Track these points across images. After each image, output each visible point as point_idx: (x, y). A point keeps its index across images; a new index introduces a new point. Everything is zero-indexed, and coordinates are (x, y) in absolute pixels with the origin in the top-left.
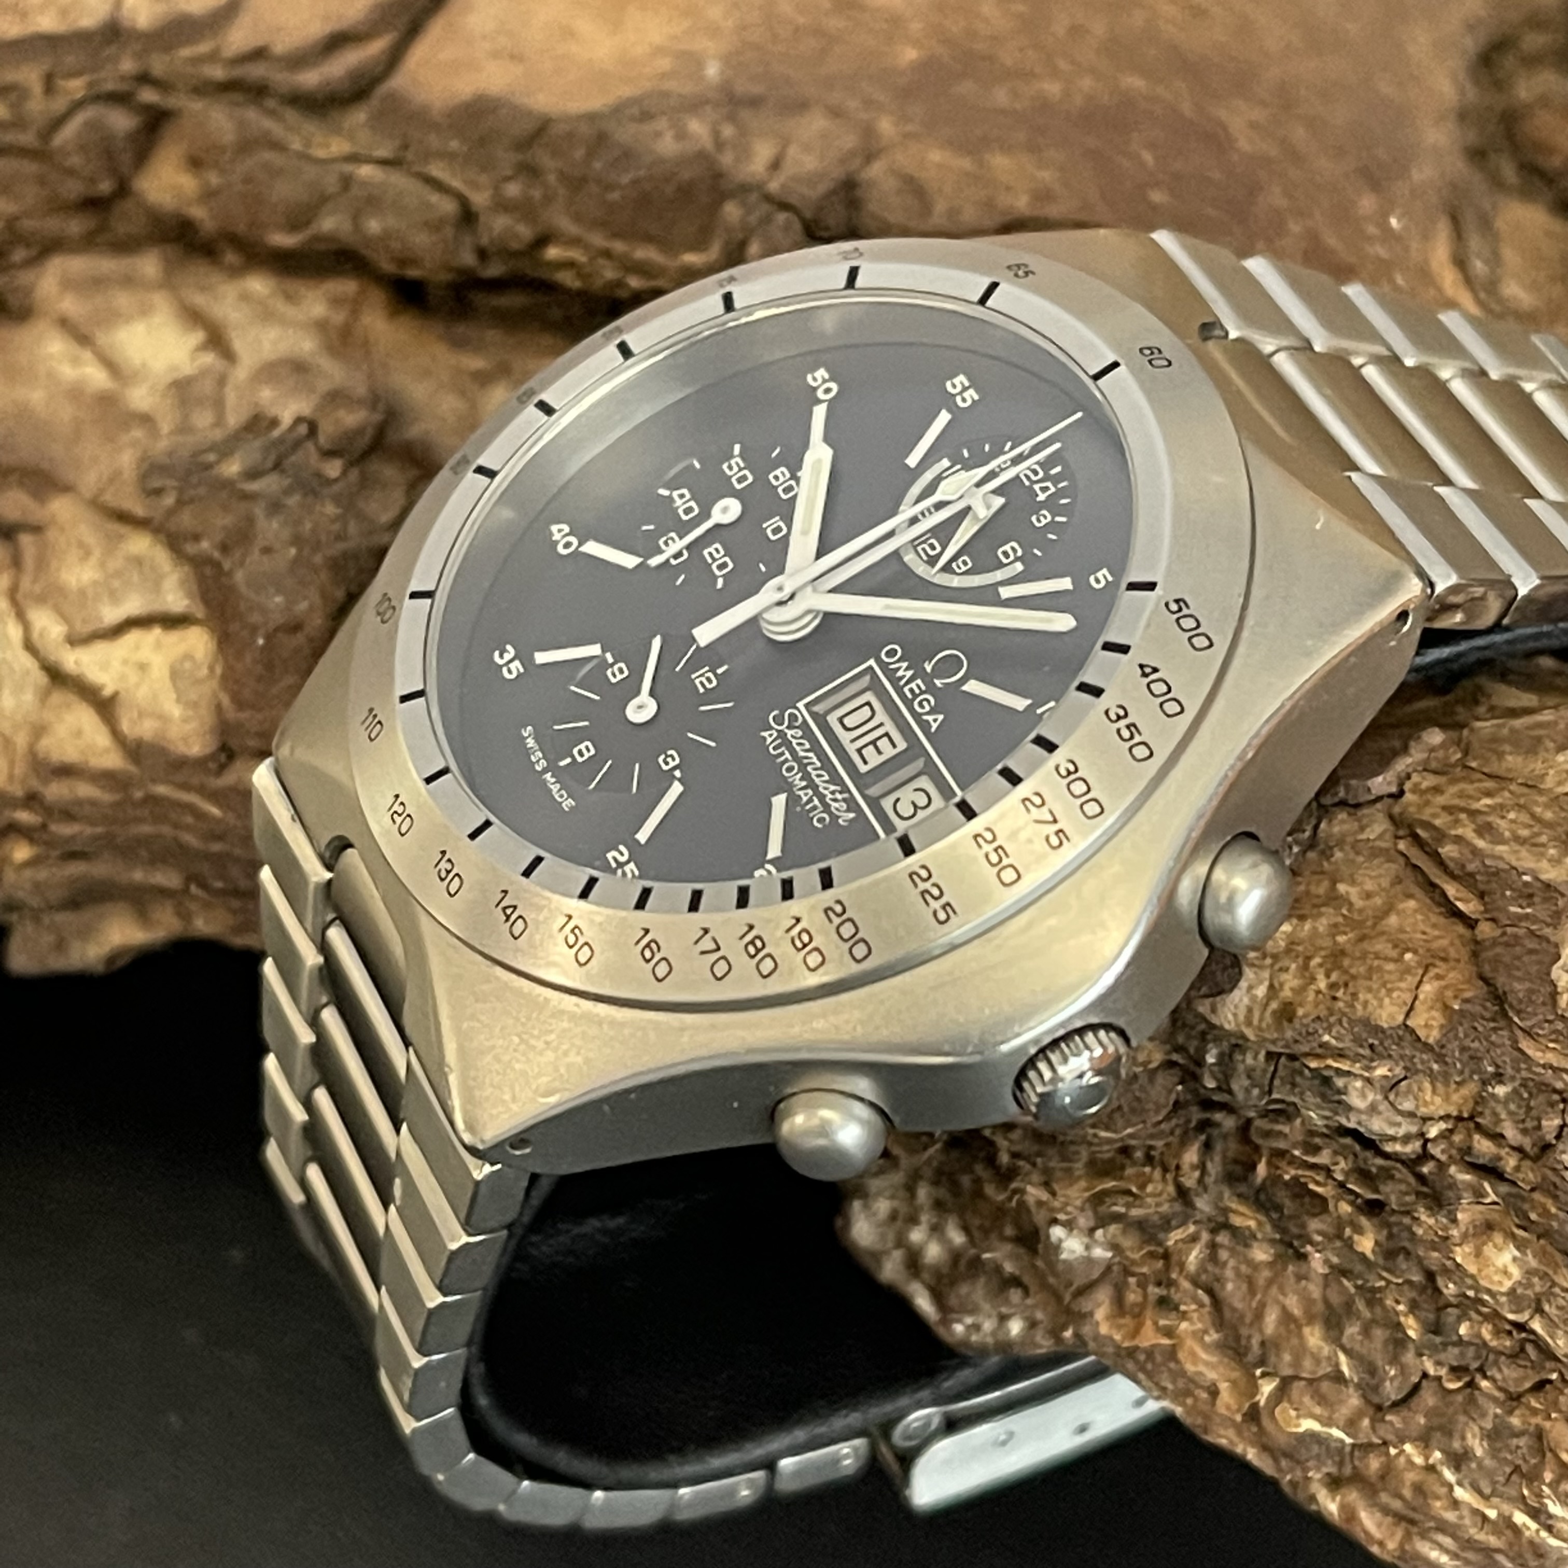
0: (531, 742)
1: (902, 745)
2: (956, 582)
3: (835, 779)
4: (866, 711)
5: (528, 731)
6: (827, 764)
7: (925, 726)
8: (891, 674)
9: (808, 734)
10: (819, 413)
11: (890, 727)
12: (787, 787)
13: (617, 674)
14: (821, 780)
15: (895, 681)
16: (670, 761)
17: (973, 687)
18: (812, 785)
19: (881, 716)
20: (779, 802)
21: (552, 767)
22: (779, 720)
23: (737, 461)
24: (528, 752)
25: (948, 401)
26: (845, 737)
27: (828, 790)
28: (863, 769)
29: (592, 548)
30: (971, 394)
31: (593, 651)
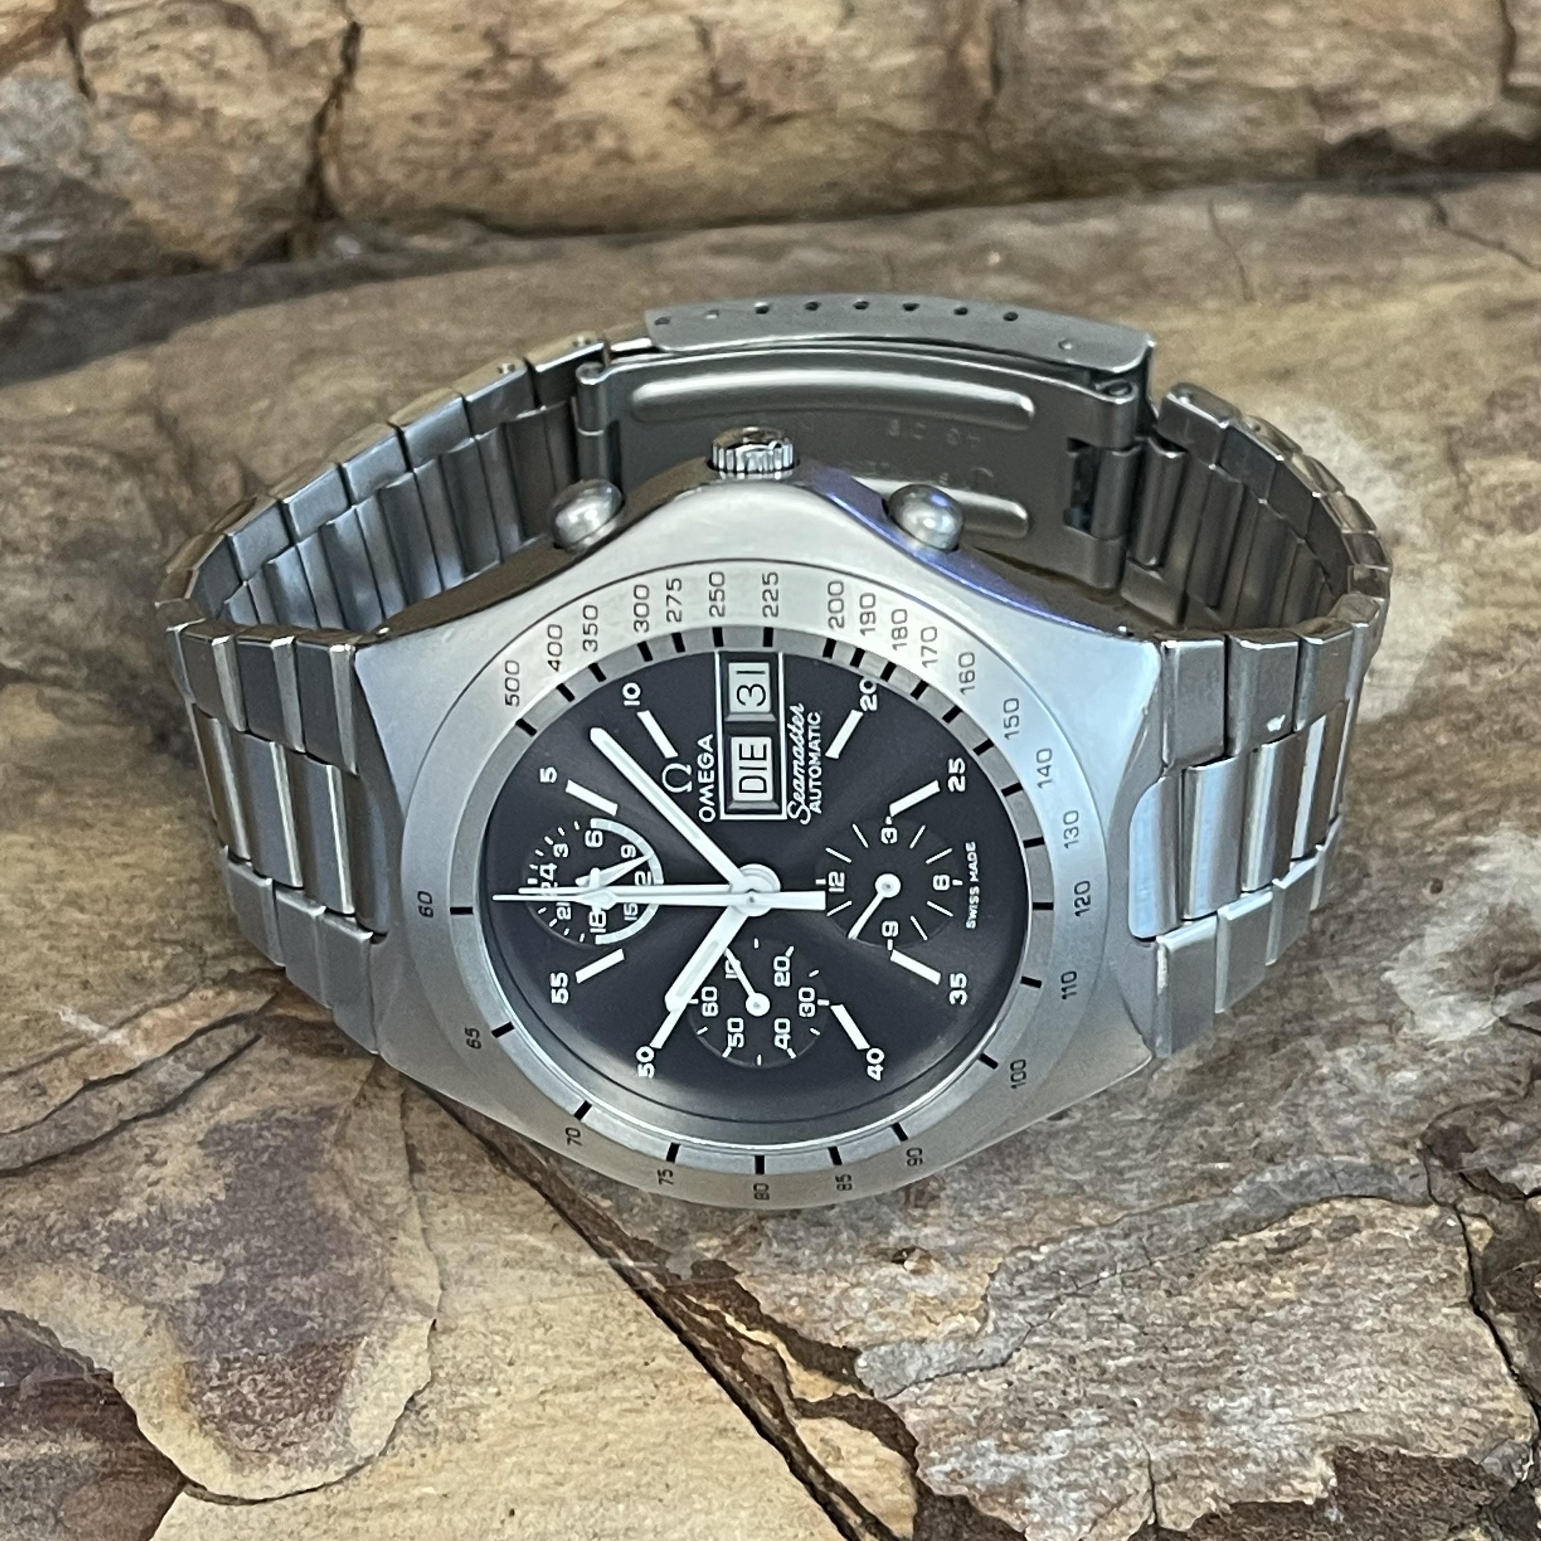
0: (973, 914)
1: (736, 741)
2: (639, 841)
3: (790, 743)
4: (746, 785)
5: (971, 924)
6: (791, 757)
7: (714, 743)
8: (715, 799)
9: (791, 790)
10: (659, 1041)
11: (736, 762)
12: (823, 758)
13: (891, 928)
14: (799, 750)
15: (715, 791)
16: (888, 834)
17: (669, 751)
18: (807, 749)
19: (737, 775)
20: (834, 752)
21: (969, 884)
22: (803, 815)
23: (732, 1042)
24: (980, 906)
25: (572, 984)
26: (768, 775)
27: (799, 740)
28: (768, 741)
29: (860, 1042)
30: (555, 981)
31: (898, 958)
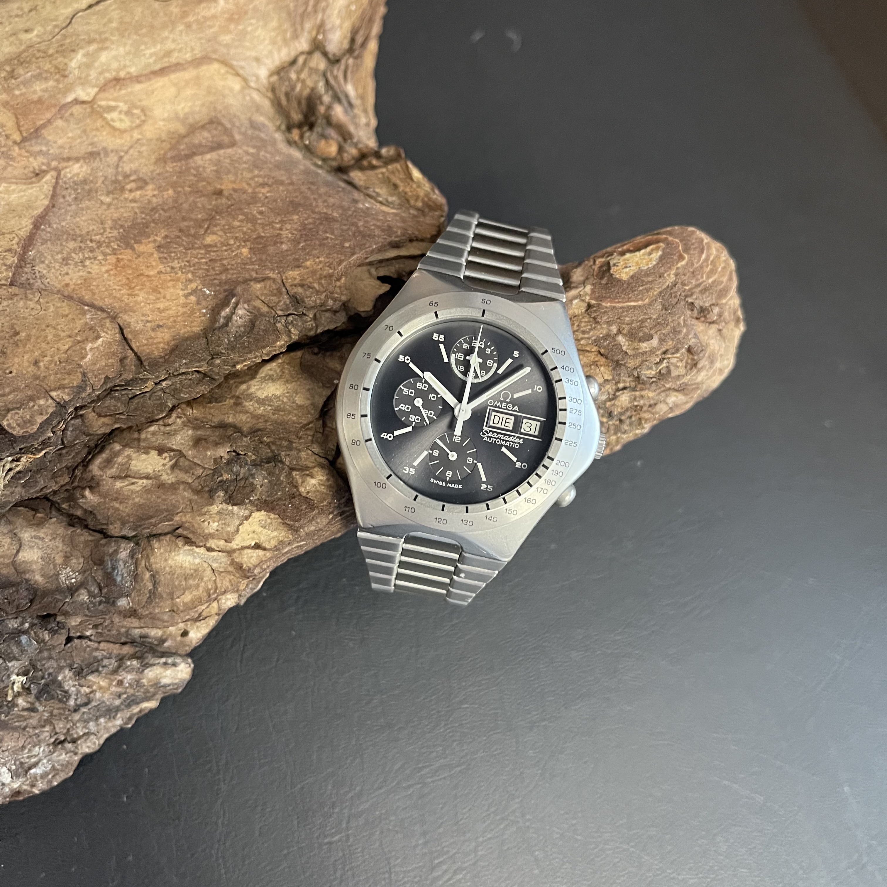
0: (436, 482)
1: (513, 418)
2: (486, 378)
3: (510, 436)
4: (497, 418)
5: (432, 480)
6: (505, 435)
7: (515, 411)
8: (496, 406)
9: (493, 432)
10: (412, 365)
11: (506, 416)
12: (502, 445)
13: (436, 453)
14: (507, 438)
15: (498, 407)
16: (470, 460)
17: (515, 396)
18: (506, 441)
19: (501, 416)
20: (504, 449)
21: (447, 483)
22: (484, 434)
23: (405, 390)
24: (438, 485)
25: (439, 342)
26: (499, 426)
27: (511, 439)
28: (511, 428)
29: (396, 433)
30: (442, 337)
31: (425, 453)
